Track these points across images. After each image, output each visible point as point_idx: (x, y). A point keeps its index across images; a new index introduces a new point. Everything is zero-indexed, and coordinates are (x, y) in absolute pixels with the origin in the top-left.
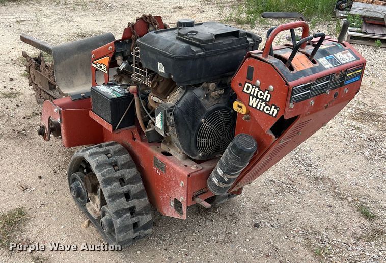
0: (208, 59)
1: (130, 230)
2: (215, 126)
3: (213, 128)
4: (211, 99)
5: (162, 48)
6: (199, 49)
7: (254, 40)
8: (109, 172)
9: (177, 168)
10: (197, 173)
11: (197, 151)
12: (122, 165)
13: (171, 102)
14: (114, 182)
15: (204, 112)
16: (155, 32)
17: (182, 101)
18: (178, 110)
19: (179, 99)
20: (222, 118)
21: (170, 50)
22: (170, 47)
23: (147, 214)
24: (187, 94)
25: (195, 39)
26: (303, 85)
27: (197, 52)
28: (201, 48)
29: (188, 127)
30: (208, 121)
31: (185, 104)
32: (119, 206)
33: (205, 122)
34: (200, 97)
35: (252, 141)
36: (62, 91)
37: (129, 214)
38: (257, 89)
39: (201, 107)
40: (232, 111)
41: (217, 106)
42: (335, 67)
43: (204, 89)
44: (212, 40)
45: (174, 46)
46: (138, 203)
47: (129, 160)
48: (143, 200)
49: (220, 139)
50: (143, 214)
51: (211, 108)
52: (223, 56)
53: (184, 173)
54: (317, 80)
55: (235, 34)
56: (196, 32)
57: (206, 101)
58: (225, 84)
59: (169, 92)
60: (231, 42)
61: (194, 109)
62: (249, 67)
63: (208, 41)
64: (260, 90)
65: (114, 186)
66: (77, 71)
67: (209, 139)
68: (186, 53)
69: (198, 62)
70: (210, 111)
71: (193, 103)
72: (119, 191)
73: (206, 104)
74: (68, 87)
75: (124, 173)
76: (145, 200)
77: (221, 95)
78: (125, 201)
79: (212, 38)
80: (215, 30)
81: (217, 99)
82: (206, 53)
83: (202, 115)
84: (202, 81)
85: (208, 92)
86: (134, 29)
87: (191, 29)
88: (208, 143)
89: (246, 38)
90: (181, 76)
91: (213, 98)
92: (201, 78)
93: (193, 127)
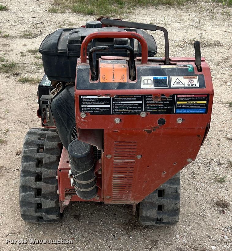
1: (32, 207)
8: (31, 151)
9: (60, 162)
12: (47, 149)
14: (33, 161)
17: (57, 96)
23: (51, 200)
24: (64, 91)
26: (96, 97)
32: (26, 182)
37: (33, 193)
42: (155, 88)
46: (44, 186)
47: (55, 147)
48: (50, 185)
50: (47, 198)
53: (59, 166)
54: (117, 96)
65: (30, 164)
72: (31, 170)
75: (43, 156)
76: (53, 187)
78: (33, 181)
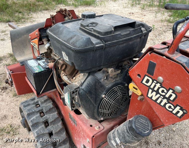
0: (107, 49)
2: (113, 101)
3: (112, 102)
4: (110, 79)
5: (65, 39)
6: (98, 41)
7: (146, 30)
9: (85, 128)
10: (99, 133)
11: (99, 117)
13: (76, 83)
15: (105, 89)
16: (62, 23)
17: (85, 84)
18: (82, 91)
19: (83, 81)
20: (119, 94)
21: (71, 41)
22: (71, 38)
24: (89, 78)
25: (95, 31)
27: (97, 44)
28: (101, 40)
29: (91, 102)
30: (108, 97)
31: (88, 86)
33: (105, 97)
34: (101, 79)
35: (148, 123)
36: (16, 58)
38: (158, 85)
39: (102, 86)
40: (126, 85)
41: (114, 83)
43: (104, 72)
44: (111, 32)
45: (75, 38)
49: (117, 108)
51: (110, 86)
52: (121, 46)
53: (89, 133)
55: (132, 25)
56: (97, 24)
57: (106, 81)
58: (122, 66)
59: (75, 73)
60: (128, 32)
61: (96, 89)
62: (150, 62)
63: (107, 33)
64: (162, 87)
66: (27, 45)
67: (108, 110)
68: (86, 46)
69: (98, 53)
70: (109, 88)
71: (95, 85)
73: (106, 83)
74: (21, 55)
77: (118, 74)
79: (111, 30)
80: (113, 22)
81: (115, 78)
82: (105, 44)
83: (103, 92)
84: (102, 67)
85: (107, 74)
86: (53, 19)
87: (92, 20)
88: (108, 113)
89: (141, 28)
90: (82, 66)
91: (112, 78)
92: (101, 66)
93: (96, 101)
